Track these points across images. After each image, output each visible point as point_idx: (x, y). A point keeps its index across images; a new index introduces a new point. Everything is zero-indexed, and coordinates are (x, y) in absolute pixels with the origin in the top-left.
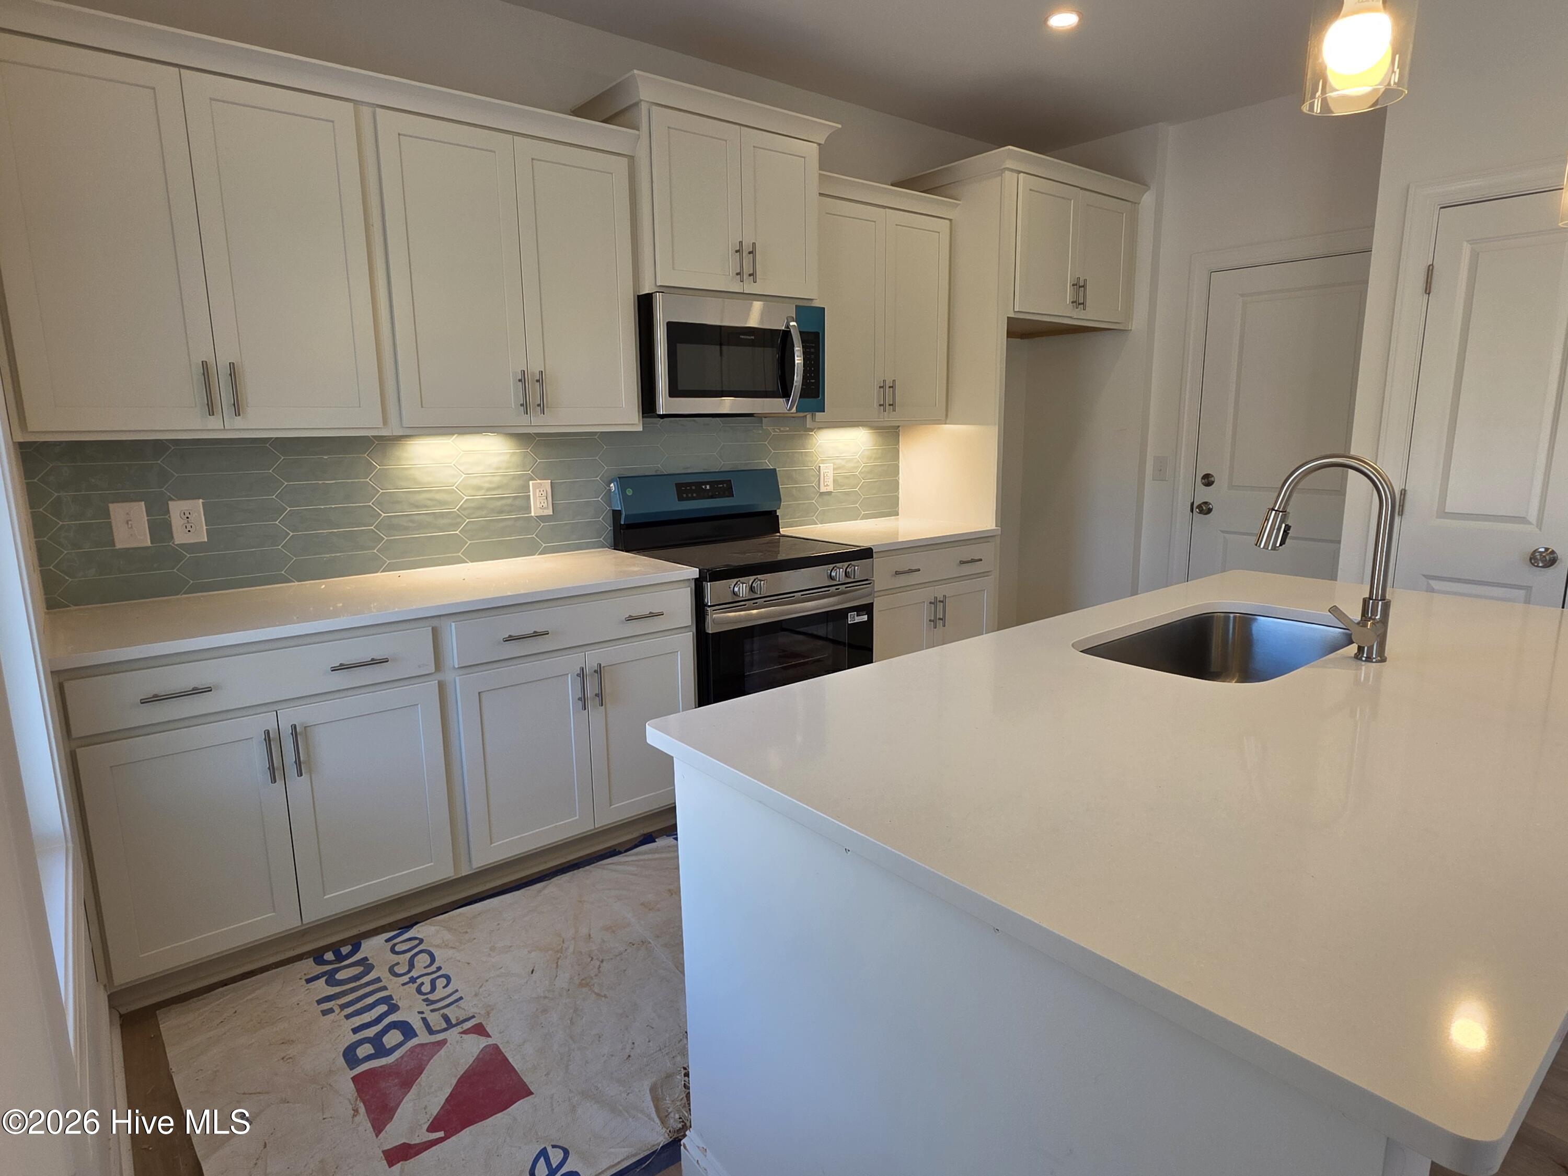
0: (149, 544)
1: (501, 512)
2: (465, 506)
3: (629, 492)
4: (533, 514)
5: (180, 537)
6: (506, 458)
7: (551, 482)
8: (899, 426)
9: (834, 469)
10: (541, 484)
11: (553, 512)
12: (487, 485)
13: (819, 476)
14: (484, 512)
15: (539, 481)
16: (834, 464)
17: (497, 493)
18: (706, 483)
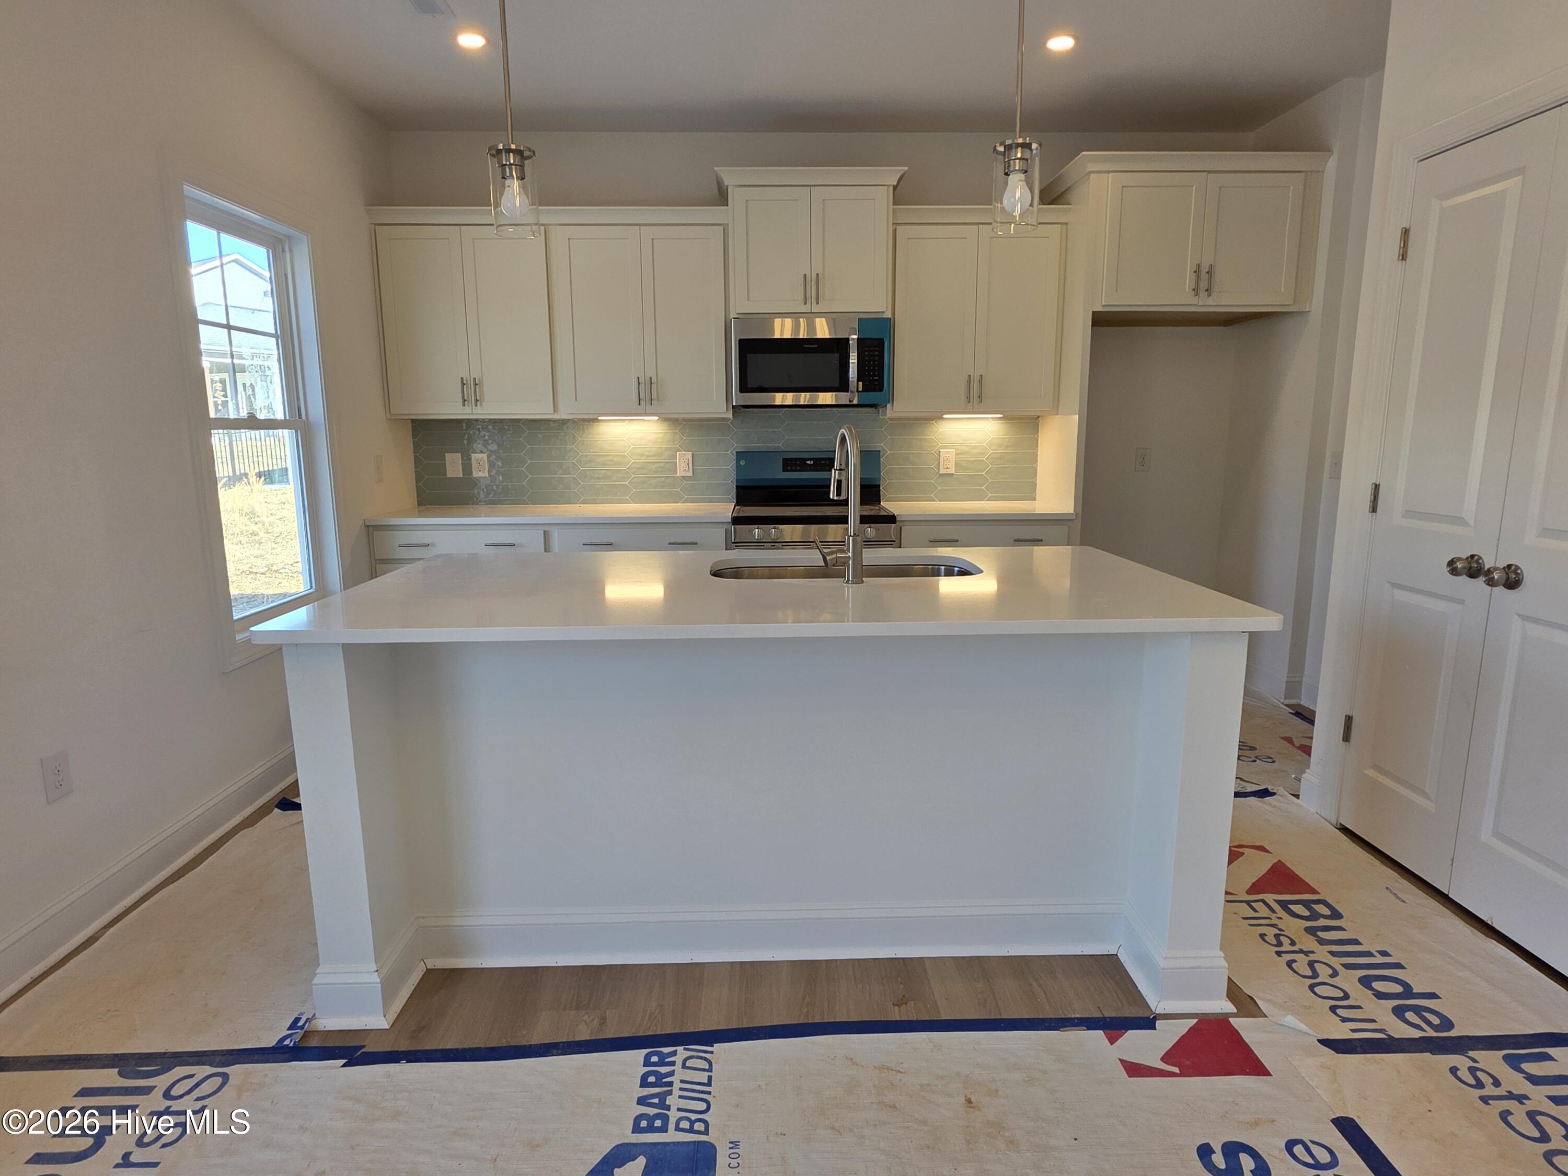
0: (461, 476)
1: (656, 472)
2: (632, 466)
3: (742, 463)
4: (678, 475)
5: (476, 474)
6: (661, 435)
7: (693, 454)
8: (1039, 417)
9: (956, 454)
10: (685, 454)
11: (693, 474)
12: (647, 453)
13: (939, 459)
14: (644, 472)
15: (684, 452)
16: (956, 450)
17: (652, 460)
18: (808, 459)
